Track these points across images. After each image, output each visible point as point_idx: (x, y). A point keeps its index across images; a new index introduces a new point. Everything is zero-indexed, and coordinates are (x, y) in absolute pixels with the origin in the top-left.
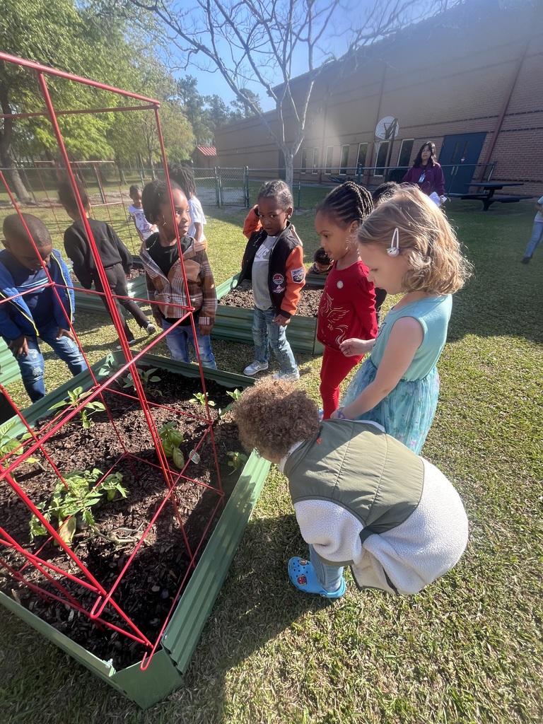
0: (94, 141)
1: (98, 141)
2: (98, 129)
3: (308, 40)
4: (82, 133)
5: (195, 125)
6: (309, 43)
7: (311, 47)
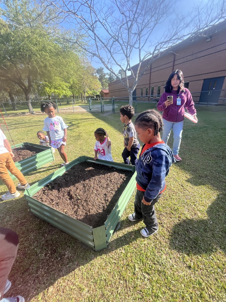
0: (65, 90)
1: (66, 90)
2: (66, 86)
4: (61, 88)
5: (102, 83)
6: (139, 49)
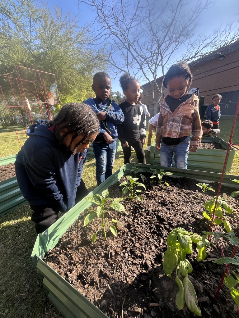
3: (162, 65)
6: (162, 66)
7: (163, 67)
